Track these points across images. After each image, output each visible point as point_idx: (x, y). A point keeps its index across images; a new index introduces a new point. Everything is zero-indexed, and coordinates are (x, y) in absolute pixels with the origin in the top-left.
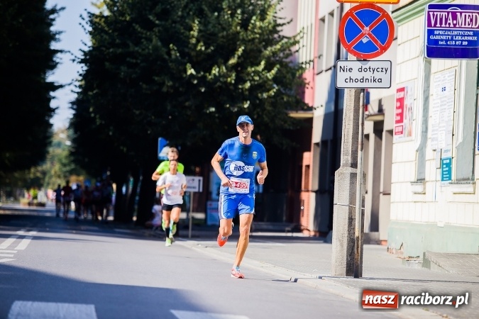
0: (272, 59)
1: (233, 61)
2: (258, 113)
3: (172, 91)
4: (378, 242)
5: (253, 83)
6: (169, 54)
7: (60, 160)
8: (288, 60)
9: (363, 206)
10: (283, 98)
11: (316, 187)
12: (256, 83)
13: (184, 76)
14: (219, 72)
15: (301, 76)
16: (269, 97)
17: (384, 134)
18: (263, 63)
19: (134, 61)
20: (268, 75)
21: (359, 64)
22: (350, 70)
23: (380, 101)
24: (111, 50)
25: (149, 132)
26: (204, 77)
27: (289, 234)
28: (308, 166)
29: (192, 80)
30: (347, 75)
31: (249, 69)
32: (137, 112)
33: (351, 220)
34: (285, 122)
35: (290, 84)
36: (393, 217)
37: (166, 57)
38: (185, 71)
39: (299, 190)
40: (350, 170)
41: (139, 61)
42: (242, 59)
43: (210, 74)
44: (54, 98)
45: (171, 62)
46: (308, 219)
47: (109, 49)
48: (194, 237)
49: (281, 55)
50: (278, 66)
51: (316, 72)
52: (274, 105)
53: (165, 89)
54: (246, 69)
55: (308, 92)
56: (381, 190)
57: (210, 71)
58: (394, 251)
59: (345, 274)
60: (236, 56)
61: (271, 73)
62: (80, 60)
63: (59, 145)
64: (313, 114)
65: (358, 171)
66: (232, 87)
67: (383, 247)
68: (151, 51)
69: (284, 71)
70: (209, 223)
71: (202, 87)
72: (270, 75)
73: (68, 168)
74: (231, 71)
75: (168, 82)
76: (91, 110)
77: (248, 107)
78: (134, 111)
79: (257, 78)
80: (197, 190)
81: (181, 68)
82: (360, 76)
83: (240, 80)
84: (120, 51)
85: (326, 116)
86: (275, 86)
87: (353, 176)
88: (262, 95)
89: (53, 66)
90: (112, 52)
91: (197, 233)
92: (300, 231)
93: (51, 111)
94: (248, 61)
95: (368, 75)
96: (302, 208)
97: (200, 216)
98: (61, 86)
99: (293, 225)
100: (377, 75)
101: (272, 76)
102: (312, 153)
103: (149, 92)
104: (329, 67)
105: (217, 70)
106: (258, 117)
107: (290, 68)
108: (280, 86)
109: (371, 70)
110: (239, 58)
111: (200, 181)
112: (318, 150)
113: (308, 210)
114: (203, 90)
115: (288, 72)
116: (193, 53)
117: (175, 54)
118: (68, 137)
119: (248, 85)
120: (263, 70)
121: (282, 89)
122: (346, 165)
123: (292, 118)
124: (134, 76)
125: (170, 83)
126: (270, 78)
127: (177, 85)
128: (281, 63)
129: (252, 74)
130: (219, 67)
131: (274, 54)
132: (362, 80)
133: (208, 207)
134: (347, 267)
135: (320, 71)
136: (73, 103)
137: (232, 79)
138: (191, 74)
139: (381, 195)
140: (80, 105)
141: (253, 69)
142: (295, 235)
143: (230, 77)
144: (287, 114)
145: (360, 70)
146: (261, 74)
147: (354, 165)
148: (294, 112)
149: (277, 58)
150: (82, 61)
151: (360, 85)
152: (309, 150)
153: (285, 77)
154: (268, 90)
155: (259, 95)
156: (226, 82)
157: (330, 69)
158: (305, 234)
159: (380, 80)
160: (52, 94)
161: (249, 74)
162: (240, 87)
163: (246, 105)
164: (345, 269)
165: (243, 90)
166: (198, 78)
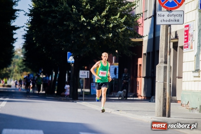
0: (123, 13)
1: (104, 13)
2: (116, 39)
3: (74, 29)
4: (176, 101)
5: (114, 24)
6: (72, 10)
7: (18, 64)
8: (130, 13)
9: (170, 82)
10: (128, 32)
11: (145, 75)
13: (80, 21)
15: (137, 21)
16: (122, 31)
17: (178, 48)
18: (119, 14)
19: (55, 15)
20: (121, 20)
21: (168, 13)
22: (163, 16)
23: (176, 32)
25: (63, 49)
26: (90, 22)
27: (132, 98)
28: (140, 65)
29: (84, 23)
30: (162, 18)
32: (57, 40)
33: (165, 89)
34: (130, 43)
35: (131, 25)
36: (183, 89)
37: (71, 12)
38: (80, 19)
39: (136, 77)
40: (164, 65)
43: (93, 20)
44: (15, 33)
45: (73, 14)
47: (42, 9)
48: (85, 100)
49: (127, 11)
50: (126, 16)
51: (144, 19)
52: (124, 35)
53: (70, 28)
54: (111, 17)
55: (140, 29)
56: (177, 76)
57: (92, 19)
58: (184, 105)
59: (162, 116)
60: (105, 11)
63: (17, 57)
64: (143, 39)
65: (168, 65)
67: (179, 104)
68: (63, 10)
69: (128, 18)
70: (92, 94)
71: (89, 27)
72: (123, 20)
73: (22, 68)
74: (102, 19)
76: (34, 39)
77: (111, 36)
78: (55, 39)
79: (115, 22)
80: (87, 77)
81: (78, 17)
82: (168, 18)
83: (108, 23)
85: (149, 40)
86: (124, 26)
87: (165, 68)
88: (118, 30)
89: (14, 18)
90: (44, 10)
91: (87, 98)
92: (137, 97)
93: (14, 40)
94: (111, 13)
95: (172, 18)
96: (138, 85)
97: (88, 90)
98: (19, 28)
100: (177, 18)
104: (150, 16)
105: (96, 18)
106: (116, 41)
107: (131, 17)
108: (127, 26)
109: (174, 15)
110: (107, 12)
111: (88, 72)
112: (146, 57)
113: (141, 86)
115: (130, 19)
116: (84, 10)
117: (75, 10)
118: (22, 53)
119: (111, 25)
120: (119, 18)
121: (127, 28)
122: (161, 62)
123: (132, 41)
124: (55, 22)
125: (73, 25)
126: (122, 22)
127: (76, 26)
129: (113, 20)
130: (97, 17)
131: (124, 10)
132: (169, 21)
133: (92, 86)
134: (163, 112)
135: (146, 18)
136: (24, 36)
137: (103, 23)
138: (83, 20)
139: (177, 78)
140: (28, 37)
141: (114, 17)
142: (135, 98)
143: (102, 21)
144: (130, 40)
145: (168, 16)
146: (117, 20)
147: (166, 62)
148: (134, 39)
149: (125, 12)
150: (29, 15)
151: (168, 23)
152: (141, 57)
153: (129, 21)
154: (121, 28)
156: (100, 24)
157: (151, 17)
158: (140, 98)
159: (178, 21)
160: (14, 31)
161: (111, 20)
162: (108, 26)
163: (111, 35)
164: (162, 113)
165: (109, 28)
166: (87, 22)
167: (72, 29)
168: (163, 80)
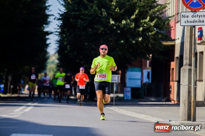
0: (153, 15)
1: (133, 17)
2: (146, 43)
3: (103, 33)
5: (144, 27)
6: (102, 14)
7: (53, 70)
8: (162, 16)
10: (159, 36)
11: (177, 79)
12: (145, 28)
13: (109, 25)
14: (126, 22)
15: (168, 24)
16: (152, 35)
18: (148, 18)
19: (85, 18)
20: (151, 24)
21: (192, 14)
22: (188, 16)
24: (73, 13)
25: (92, 53)
26: (119, 26)
27: (164, 103)
28: (173, 69)
29: (113, 27)
30: (186, 19)
31: (141, 21)
32: (86, 44)
33: (189, 92)
34: (160, 47)
35: (162, 28)
37: (100, 15)
38: (109, 22)
39: (169, 81)
40: (188, 67)
41: (87, 18)
42: (138, 16)
43: (121, 24)
44: (48, 39)
45: (103, 18)
46: (173, 95)
47: (72, 12)
48: (116, 105)
49: (158, 13)
50: (156, 19)
51: (176, 22)
52: (155, 39)
53: (100, 32)
54: (140, 21)
55: (172, 32)
57: (121, 22)
59: (187, 120)
60: (135, 14)
61: (153, 23)
62: (58, 18)
63: (53, 62)
64: (175, 43)
66: (133, 30)
68: (93, 13)
69: (159, 22)
70: (125, 98)
71: (118, 30)
72: (152, 24)
74: (132, 22)
75: (101, 28)
76: (65, 43)
78: (85, 43)
79: (145, 25)
80: (117, 82)
81: (107, 21)
82: (192, 19)
83: (137, 26)
84: (77, 13)
86: (155, 29)
87: (190, 70)
88: (148, 34)
89: (47, 23)
90: (73, 14)
91: (117, 103)
92: (170, 101)
93: (47, 45)
94: (141, 17)
95: (197, 19)
96: (170, 90)
97: (121, 95)
98: (51, 33)
99: (166, 98)
100: (202, 19)
101: (153, 24)
102: (175, 62)
103: (92, 33)
106: (146, 45)
107: (163, 20)
108: (158, 29)
109: (198, 16)
110: (136, 15)
111: (118, 77)
112: (178, 61)
113: (174, 91)
114: (119, 32)
115: (161, 22)
116: (113, 13)
117: (105, 14)
119: (141, 29)
120: (149, 21)
121: (159, 31)
122: (186, 65)
123: (164, 45)
124: (85, 25)
125: (102, 29)
126: (152, 25)
127: (106, 29)
128: (158, 17)
129: (143, 23)
131: (154, 13)
132: (194, 22)
133: (125, 90)
135: (178, 21)
136: (58, 41)
138: (113, 24)
140: (61, 43)
141: (143, 21)
142: (167, 103)
143: (132, 25)
144: (161, 43)
145: (193, 16)
146: (147, 23)
147: (190, 65)
148: (165, 42)
149: (156, 15)
151: (192, 24)
152: (173, 61)
153: (160, 24)
154: (151, 32)
155: (147, 34)
156: (130, 28)
158: (173, 102)
159: (203, 21)
160: (47, 37)
161: (141, 23)
162: (137, 30)
163: (140, 39)
164: (187, 117)
165: (139, 31)
166: (116, 26)
167: (101, 33)
168: (188, 83)
